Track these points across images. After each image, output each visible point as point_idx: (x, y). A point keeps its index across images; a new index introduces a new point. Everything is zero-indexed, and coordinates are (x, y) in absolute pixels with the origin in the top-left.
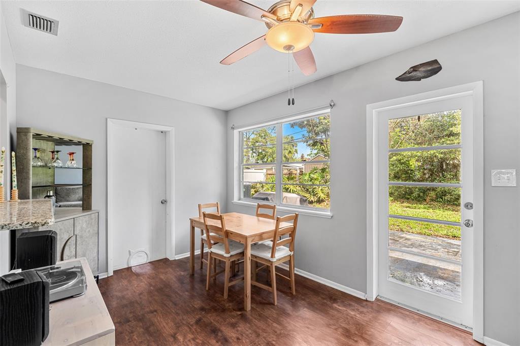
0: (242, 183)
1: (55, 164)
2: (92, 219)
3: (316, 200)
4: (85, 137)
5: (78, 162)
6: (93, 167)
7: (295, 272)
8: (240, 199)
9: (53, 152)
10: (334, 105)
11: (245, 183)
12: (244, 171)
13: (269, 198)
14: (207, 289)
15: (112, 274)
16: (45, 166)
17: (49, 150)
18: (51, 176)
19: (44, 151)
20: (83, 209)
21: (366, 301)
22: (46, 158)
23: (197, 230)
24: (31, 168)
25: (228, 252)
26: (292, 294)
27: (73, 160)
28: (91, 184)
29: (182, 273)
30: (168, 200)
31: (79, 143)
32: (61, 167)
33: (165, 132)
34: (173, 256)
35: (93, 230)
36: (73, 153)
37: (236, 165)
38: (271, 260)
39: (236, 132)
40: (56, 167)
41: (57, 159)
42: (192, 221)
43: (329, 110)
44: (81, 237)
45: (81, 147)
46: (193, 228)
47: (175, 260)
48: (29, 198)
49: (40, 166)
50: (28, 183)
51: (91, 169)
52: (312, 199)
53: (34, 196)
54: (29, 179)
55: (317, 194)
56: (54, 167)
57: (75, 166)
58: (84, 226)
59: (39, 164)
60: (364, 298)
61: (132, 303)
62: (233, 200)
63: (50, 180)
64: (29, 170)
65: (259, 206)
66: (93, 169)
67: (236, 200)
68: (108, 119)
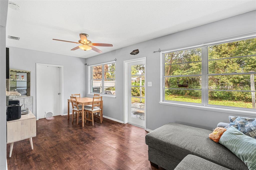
0: (92, 87)
1: (17, 80)
2: (30, 99)
3: (137, 95)
4: (28, 70)
5: (25, 79)
6: (31, 81)
7: (103, 117)
8: (91, 93)
9: (16, 76)
10: (116, 60)
11: (93, 87)
12: (93, 81)
13: (107, 93)
14: (72, 122)
15: (38, 120)
16: (13, 81)
17: (14, 75)
18: (15, 84)
19: (13, 75)
20: (27, 96)
21: (124, 124)
22: (14, 78)
23: (71, 103)
24: (10, 81)
25: (78, 109)
26: (101, 123)
27: (23, 78)
28: (30, 87)
29: (65, 119)
30: (61, 93)
31: (26, 72)
32: (19, 81)
33: (60, 67)
34: (62, 114)
35: (31, 103)
36: (23, 76)
37: (89, 80)
38: (92, 111)
39: (89, 67)
40: (17, 81)
41: (18, 78)
42: (68, 100)
43: (115, 62)
44: (27, 105)
45: (26, 74)
46: (69, 103)
47: (64, 116)
48: (9, 91)
49: (12, 81)
50: (9, 86)
51: (30, 81)
52: (135, 94)
53: (11, 90)
54: (9, 85)
55: (137, 92)
56: (16, 81)
57: (24, 80)
58: (28, 101)
59: (12, 80)
60: (123, 123)
61: (44, 126)
62: (88, 93)
63: (15, 85)
64: (9, 82)
65: (95, 95)
66: (31, 82)
67: (89, 93)
68: (37, 63)
